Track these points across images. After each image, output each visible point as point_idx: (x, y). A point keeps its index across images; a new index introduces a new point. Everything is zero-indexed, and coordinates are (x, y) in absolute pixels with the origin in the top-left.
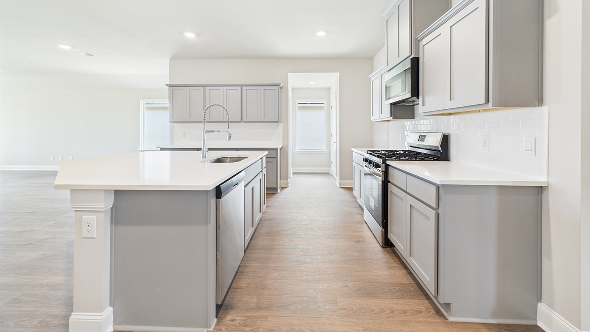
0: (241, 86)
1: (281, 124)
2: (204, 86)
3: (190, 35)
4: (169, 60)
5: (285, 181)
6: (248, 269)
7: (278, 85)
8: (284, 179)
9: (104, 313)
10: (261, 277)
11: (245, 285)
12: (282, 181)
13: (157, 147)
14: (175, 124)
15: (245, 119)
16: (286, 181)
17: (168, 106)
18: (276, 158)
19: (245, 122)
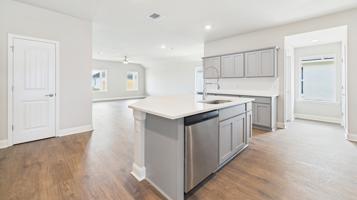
0: (244, 53)
1: (278, 78)
2: (220, 56)
3: (208, 27)
4: (204, 44)
5: (281, 123)
6: (219, 180)
7: (273, 48)
8: (280, 122)
9: (142, 168)
10: (225, 189)
11: (212, 189)
12: (278, 123)
13: (196, 92)
14: (207, 79)
15: (246, 75)
16: (283, 124)
17: (202, 70)
18: (270, 104)
19: (246, 77)
